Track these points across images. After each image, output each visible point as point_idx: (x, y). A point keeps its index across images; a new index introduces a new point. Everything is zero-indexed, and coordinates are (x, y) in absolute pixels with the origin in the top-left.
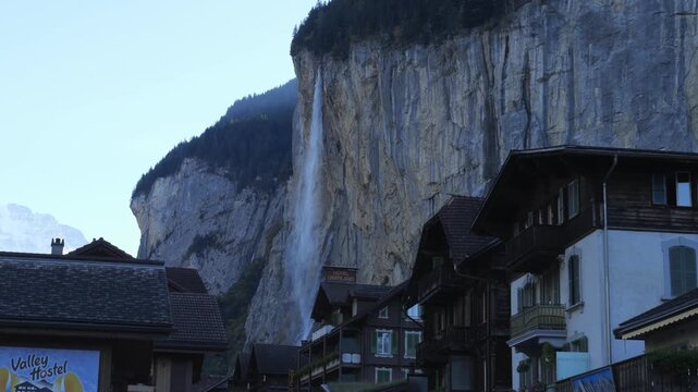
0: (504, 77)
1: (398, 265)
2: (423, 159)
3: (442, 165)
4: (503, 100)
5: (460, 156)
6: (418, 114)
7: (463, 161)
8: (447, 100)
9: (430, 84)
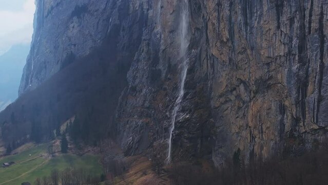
0: (311, 16)
1: (242, 84)
2: (264, 45)
3: (275, 49)
4: (310, 28)
5: (285, 47)
6: (262, 22)
7: (287, 50)
8: (278, 19)
9: (269, 9)
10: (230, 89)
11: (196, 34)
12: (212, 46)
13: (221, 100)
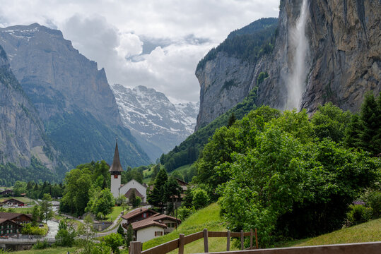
1: (375, 63)
10: (360, 75)
11: (321, 46)
12: (338, 42)
13: (350, 90)
